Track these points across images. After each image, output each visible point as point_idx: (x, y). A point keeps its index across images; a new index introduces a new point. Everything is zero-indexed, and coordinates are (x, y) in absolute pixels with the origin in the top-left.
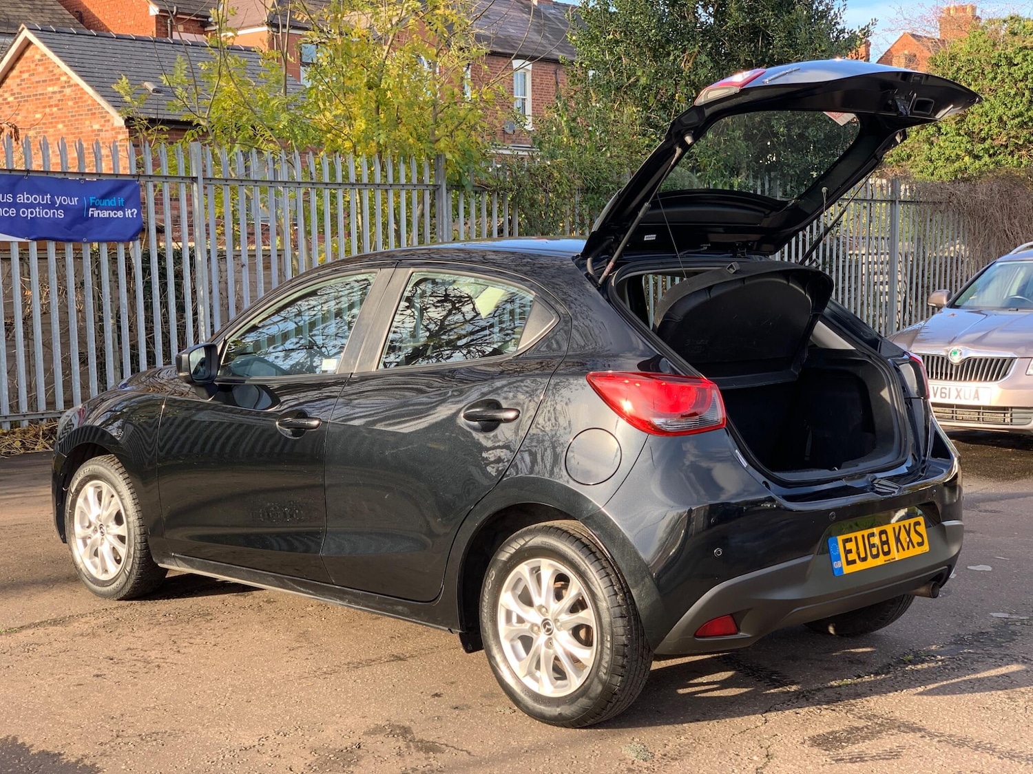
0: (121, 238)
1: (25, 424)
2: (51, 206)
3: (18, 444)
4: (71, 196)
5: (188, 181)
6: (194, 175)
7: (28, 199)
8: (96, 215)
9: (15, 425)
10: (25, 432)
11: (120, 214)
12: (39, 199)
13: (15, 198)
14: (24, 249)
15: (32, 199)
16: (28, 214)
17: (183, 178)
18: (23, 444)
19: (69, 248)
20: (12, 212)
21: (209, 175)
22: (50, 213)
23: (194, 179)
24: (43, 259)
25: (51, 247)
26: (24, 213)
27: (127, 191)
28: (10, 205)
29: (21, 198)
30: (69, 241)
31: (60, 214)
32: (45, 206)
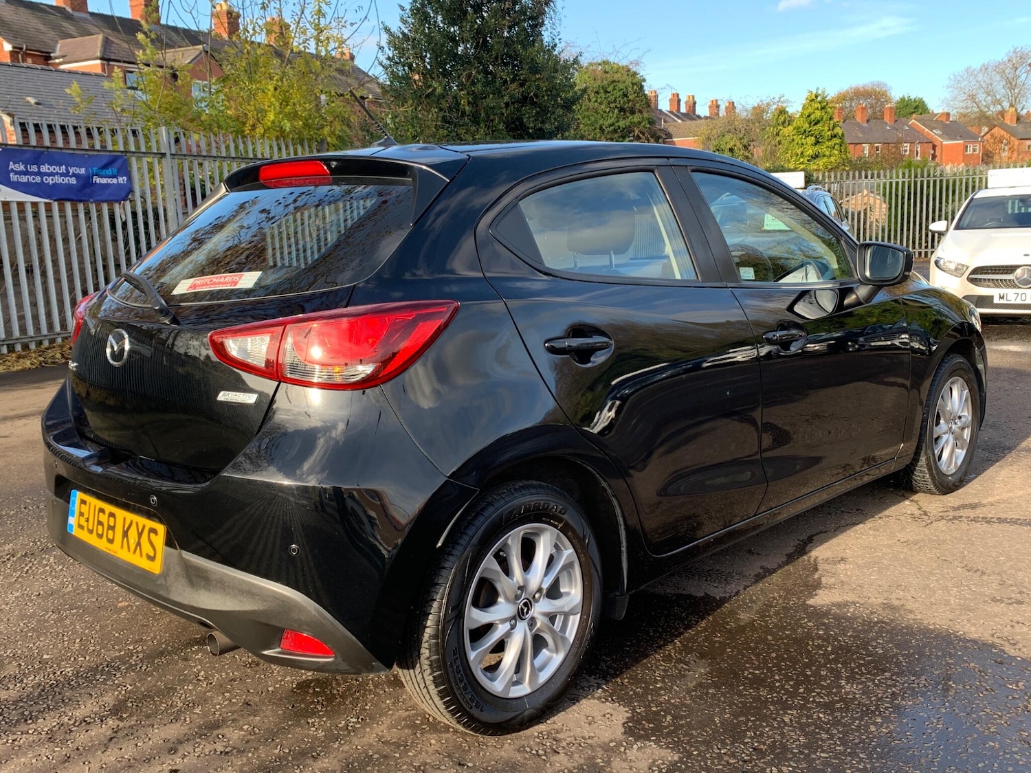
0: (116, 198)
1: (59, 340)
2: (66, 175)
3: (58, 356)
4: (80, 167)
5: (159, 156)
6: (163, 151)
7: (49, 169)
8: (98, 182)
9: (52, 341)
10: (61, 347)
11: (115, 181)
12: (57, 169)
13: (39, 168)
14: (48, 208)
15: (52, 169)
16: (50, 180)
17: (155, 154)
18: (63, 355)
19: (81, 207)
20: (38, 179)
21: (174, 152)
22: (66, 180)
23: (163, 155)
24: (63, 216)
25: (68, 206)
26: (46, 180)
27: (119, 163)
28: (35, 174)
29: (44, 168)
30: (81, 201)
31: (73, 181)
32: (62, 175)
